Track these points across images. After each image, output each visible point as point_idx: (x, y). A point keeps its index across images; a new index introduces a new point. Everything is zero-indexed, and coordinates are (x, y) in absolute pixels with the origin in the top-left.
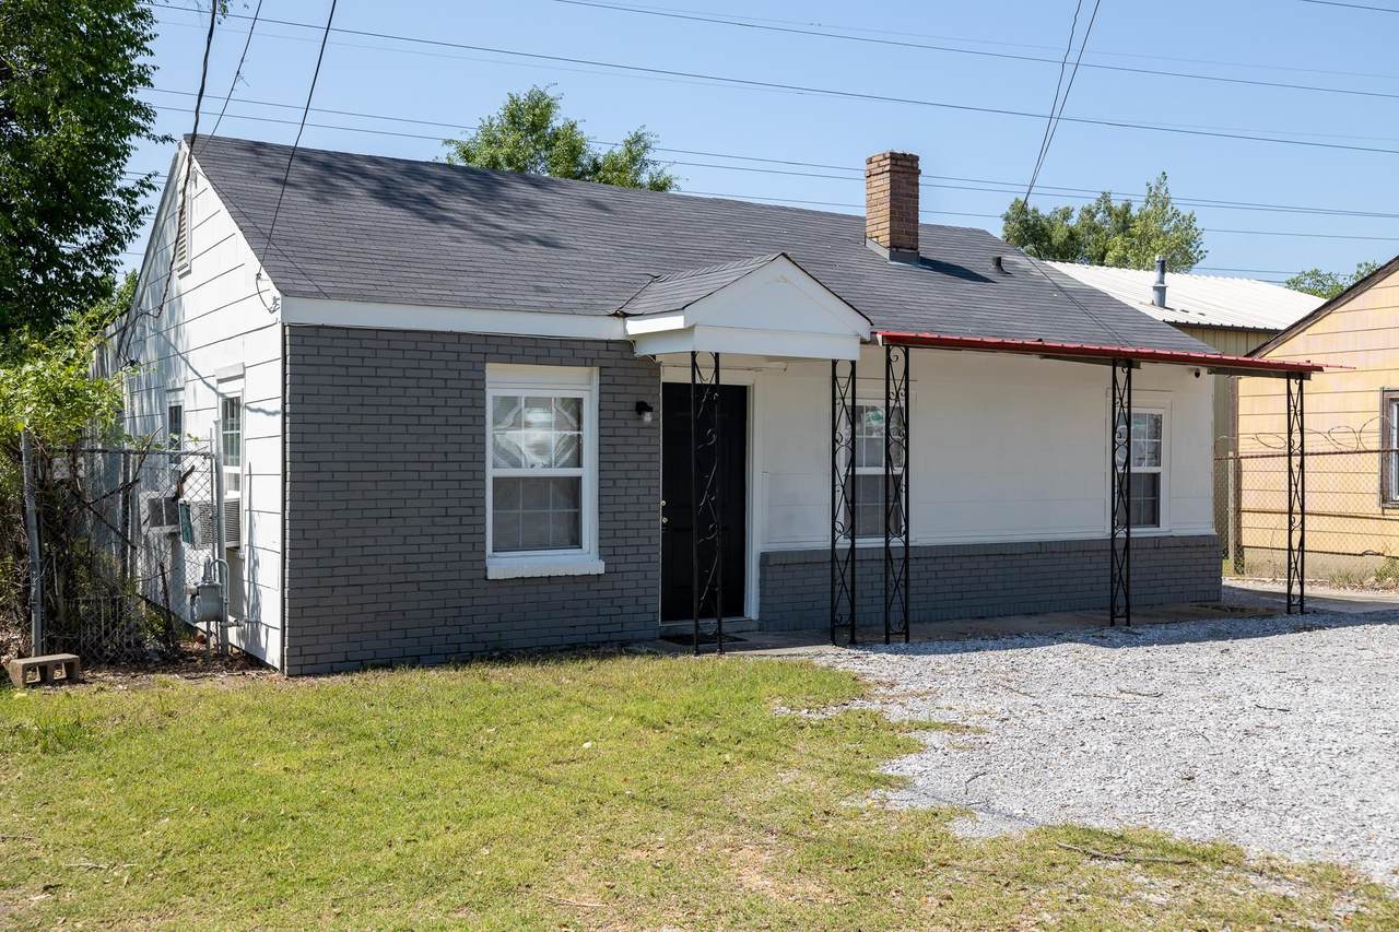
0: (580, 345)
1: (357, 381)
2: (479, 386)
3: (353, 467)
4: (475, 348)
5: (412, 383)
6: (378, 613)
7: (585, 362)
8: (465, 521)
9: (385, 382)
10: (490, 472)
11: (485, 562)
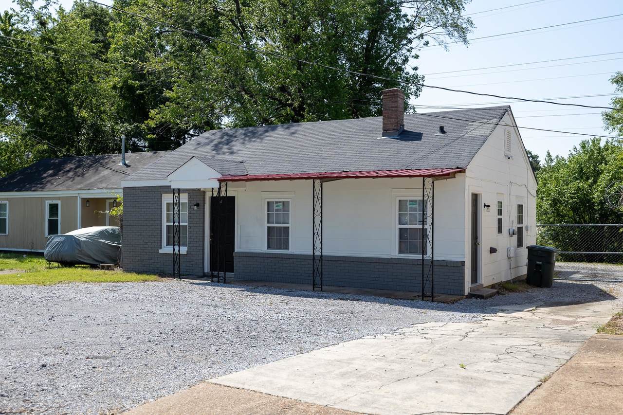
1: (135, 200)
2: (160, 201)
3: (134, 222)
4: (158, 190)
5: (145, 200)
8: (156, 237)
9: (140, 200)
10: (165, 224)
11: (161, 248)
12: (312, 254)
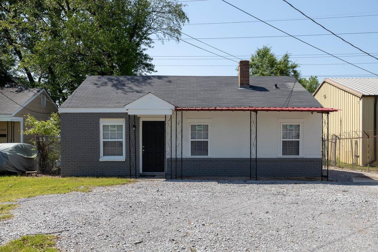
0: (119, 114)
1: (73, 123)
2: (98, 123)
3: (73, 139)
4: (97, 116)
5: (84, 123)
6: (77, 167)
7: (121, 117)
8: (95, 150)
9: (79, 123)
10: (102, 140)
11: (99, 158)
12: (250, 157)
